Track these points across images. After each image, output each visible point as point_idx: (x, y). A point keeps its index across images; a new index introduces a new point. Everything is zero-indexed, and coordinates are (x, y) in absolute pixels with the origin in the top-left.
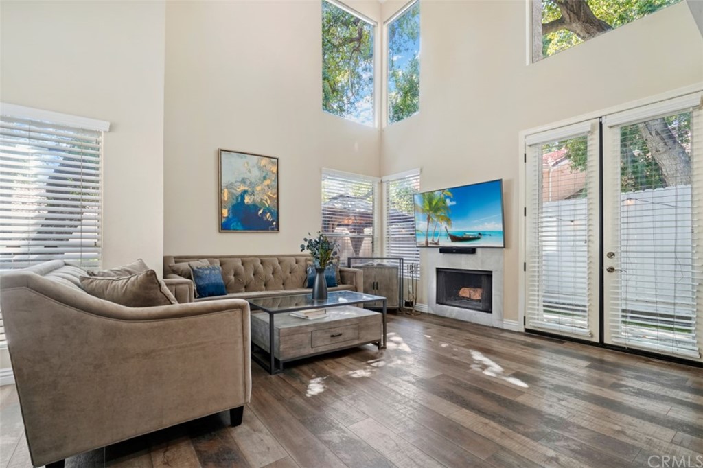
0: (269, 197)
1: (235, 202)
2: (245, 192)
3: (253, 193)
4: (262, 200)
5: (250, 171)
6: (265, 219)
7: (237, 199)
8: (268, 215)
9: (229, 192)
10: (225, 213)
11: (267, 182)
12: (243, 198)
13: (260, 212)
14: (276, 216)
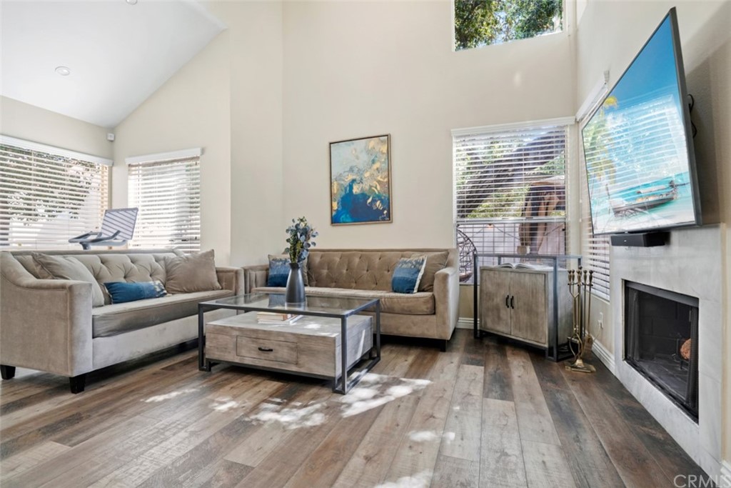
0: (379, 182)
1: (343, 193)
2: (354, 181)
3: (361, 182)
4: (371, 187)
5: (357, 158)
6: (375, 208)
7: (346, 190)
8: (378, 203)
9: (338, 184)
10: (335, 206)
11: (377, 165)
12: (351, 187)
13: (369, 201)
14: (388, 204)
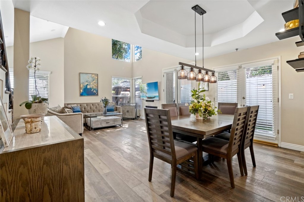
0: (95, 86)
1: (84, 88)
2: (88, 84)
3: (90, 85)
4: (93, 87)
5: (89, 78)
8: (95, 91)
9: (83, 85)
10: (82, 91)
11: (94, 81)
12: (87, 86)
13: (92, 90)
14: (97, 91)
